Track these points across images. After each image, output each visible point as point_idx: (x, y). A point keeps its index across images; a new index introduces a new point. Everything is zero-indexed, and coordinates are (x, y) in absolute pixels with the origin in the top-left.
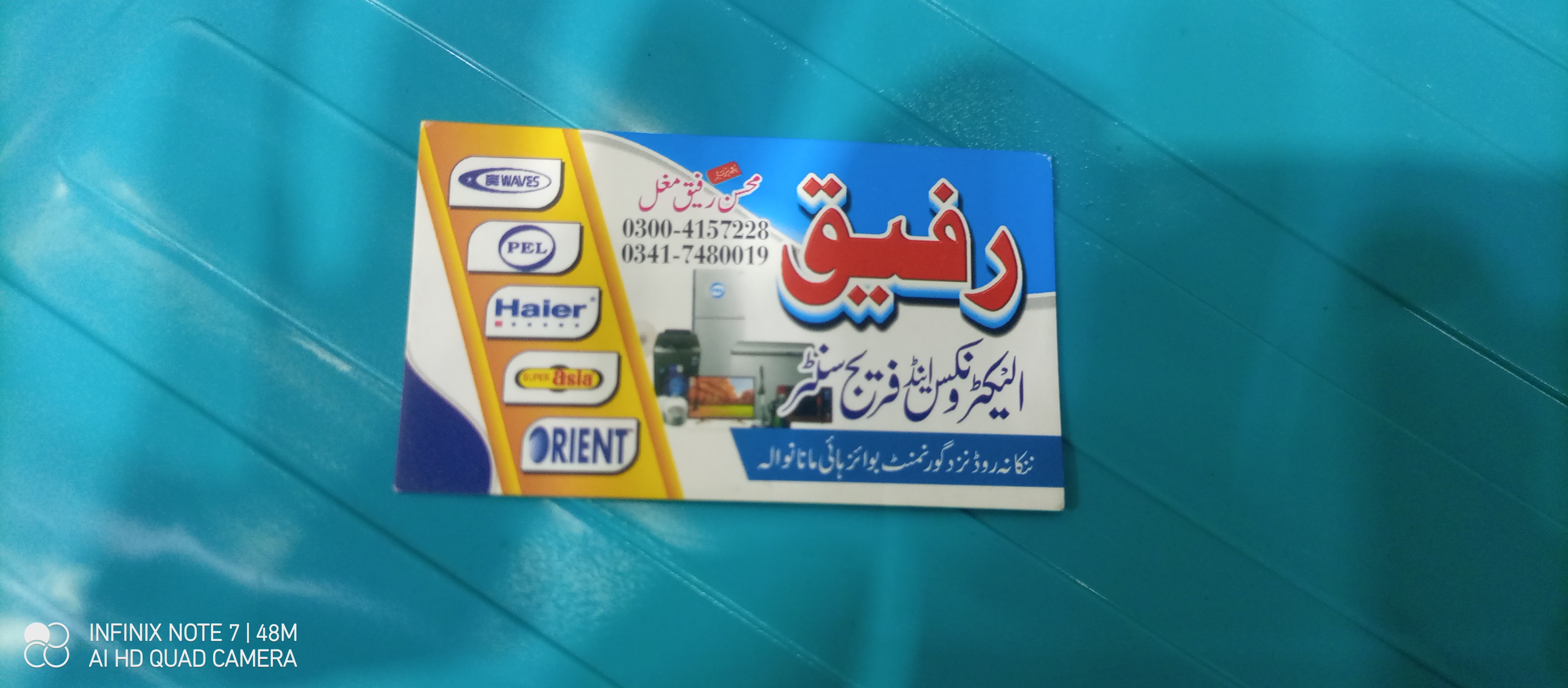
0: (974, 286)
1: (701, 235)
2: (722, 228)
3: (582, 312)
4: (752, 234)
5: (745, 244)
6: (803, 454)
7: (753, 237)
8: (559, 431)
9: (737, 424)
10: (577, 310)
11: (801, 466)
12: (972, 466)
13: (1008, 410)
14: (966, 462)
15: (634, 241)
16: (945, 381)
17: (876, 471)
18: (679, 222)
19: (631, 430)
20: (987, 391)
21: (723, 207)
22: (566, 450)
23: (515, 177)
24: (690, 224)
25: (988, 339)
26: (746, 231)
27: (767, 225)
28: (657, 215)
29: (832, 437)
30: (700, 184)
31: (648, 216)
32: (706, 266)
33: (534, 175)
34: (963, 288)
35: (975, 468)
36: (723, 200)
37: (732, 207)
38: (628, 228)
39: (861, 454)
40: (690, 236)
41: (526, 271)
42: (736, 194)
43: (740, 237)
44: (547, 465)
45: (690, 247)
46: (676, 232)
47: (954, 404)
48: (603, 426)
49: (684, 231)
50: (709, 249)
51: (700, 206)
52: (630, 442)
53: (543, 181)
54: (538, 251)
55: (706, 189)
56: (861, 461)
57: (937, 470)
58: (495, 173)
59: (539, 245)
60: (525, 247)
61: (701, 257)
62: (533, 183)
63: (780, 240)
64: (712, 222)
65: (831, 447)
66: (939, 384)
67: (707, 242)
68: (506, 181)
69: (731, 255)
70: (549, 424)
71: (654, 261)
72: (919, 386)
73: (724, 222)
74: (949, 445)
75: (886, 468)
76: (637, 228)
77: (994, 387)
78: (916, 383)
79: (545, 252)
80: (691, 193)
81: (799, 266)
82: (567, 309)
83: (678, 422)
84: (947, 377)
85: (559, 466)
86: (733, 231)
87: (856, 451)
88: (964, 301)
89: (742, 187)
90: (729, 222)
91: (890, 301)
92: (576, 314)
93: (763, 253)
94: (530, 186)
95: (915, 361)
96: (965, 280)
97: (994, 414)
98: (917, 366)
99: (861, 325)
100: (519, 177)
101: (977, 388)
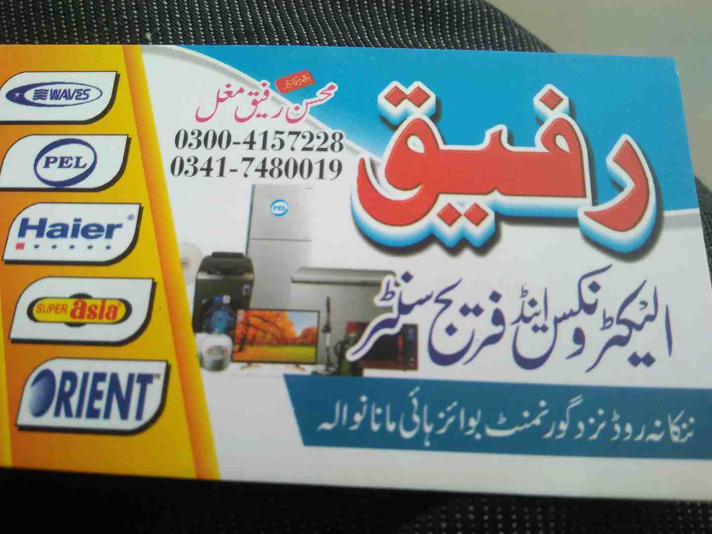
0: (595, 204)
1: (264, 147)
2: (289, 140)
3: (116, 232)
4: (324, 146)
5: (315, 157)
6: (379, 411)
7: (325, 150)
8: (69, 376)
9: (292, 370)
10: (110, 230)
11: (375, 427)
12: (609, 431)
13: (653, 355)
14: (602, 425)
15: (186, 153)
16: (565, 317)
17: (478, 436)
18: (240, 133)
19: (158, 376)
20: (623, 330)
21: (291, 117)
22: (74, 401)
23: (65, 91)
24: (252, 134)
25: (619, 266)
26: (316, 143)
27: (341, 137)
28: (215, 126)
29: (417, 389)
30: (267, 93)
31: (204, 127)
32: (268, 179)
33: (84, 88)
34: (582, 206)
35: (615, 433)
36: (292, 110)
37: (303, 116)
38: (181, 139)
39: (456, 411)
40: (251, 148)
41: (60, 187)
42: (307, 104)
43: (311, 149)
44: (49, 419)
45: (251, 160)
46: (235, 143)
47: (578, 347)
48: (124, 370)
49: (245, 143)
50: (273, 162)
51: (265, 116)
52: (154, 391)
53: (93, 94)
54: (77, 166)
55: (274, 99)
56: (456, 423)
57: (561, 436)
58: (45, 87)
59: (78, 159)
60: (63, 162)
61: (263, 171)
62: (83, 96)
63: (356, 153)
64: (277, 132)
65: (415, 402)
66: (557, 321)
67: (270, 154)
68: (55, 95)
69: (299, 169)
70: (58, 367)
71: (208, 175)
72: (532, 324)
73: (291, 133)
74: (576, 401)
75: (491, 432)
76: (191, 139)
77: (631, 325)
78: (527, 320)
79: (84, 166)
80: (255, 103)
81: (378, 182)
82: (100, 228)
83: (218, 366)
84: (567, 313)
85: (63, 421)
86: (301, 143)
87: (449, 408)
88: (583, 219)
89: (315, 96)
90: (298, 133)
91: (489, 221)
92: (109, 235)
93: (336, 167)
94: (80, 99)
95: (524, 293)
96: (584, 196)
97: (634, 360)
98: (527, 299)
99: (454, 249)
100: (69, 90)
101: (609, 327)
